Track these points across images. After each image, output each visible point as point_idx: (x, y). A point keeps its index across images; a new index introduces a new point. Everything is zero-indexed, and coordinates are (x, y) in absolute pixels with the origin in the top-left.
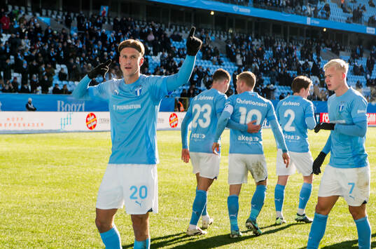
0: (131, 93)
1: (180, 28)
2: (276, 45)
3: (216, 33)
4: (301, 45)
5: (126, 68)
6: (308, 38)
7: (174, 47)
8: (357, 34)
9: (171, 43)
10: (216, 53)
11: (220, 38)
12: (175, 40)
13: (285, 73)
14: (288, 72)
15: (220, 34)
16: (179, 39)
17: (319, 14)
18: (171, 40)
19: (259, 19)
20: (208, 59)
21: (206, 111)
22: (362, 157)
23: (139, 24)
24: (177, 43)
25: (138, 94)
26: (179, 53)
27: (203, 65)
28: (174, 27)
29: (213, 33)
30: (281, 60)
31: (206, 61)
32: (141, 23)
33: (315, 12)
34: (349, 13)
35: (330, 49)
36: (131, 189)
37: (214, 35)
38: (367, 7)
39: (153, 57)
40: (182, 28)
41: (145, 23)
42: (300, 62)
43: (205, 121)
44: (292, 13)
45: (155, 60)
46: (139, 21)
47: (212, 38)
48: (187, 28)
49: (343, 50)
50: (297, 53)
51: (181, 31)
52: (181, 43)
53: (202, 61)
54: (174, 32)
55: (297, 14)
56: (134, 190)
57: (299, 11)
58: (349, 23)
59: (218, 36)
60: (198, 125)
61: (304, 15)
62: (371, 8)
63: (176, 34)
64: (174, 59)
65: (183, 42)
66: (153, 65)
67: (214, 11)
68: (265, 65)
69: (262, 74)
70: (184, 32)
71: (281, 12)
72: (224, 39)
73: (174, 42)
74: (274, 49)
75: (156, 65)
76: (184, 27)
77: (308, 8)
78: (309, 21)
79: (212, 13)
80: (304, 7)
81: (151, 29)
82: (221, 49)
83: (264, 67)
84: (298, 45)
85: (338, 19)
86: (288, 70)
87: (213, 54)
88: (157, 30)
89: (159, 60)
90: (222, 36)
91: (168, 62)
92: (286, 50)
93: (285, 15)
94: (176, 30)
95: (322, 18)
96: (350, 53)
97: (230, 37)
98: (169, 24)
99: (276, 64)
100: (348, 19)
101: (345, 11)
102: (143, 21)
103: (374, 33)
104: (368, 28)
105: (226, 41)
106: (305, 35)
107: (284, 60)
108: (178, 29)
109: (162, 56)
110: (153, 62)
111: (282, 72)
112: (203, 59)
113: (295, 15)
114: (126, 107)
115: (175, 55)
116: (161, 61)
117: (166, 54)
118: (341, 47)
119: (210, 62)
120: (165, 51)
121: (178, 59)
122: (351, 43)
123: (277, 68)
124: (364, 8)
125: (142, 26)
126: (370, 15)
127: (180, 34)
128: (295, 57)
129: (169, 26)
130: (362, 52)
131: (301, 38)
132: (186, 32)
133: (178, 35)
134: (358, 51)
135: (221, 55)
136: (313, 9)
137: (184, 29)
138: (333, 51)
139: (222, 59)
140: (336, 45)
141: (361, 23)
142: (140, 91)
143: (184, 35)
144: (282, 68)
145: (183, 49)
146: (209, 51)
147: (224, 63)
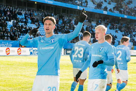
0: (49, 42)
1: (21, 9)
2: (64, 18)
3: (37, 12)
4: (74, 18)
5: (46, 30)
6: (78, 15)
7: (19, 18)
8: (99, 14)
9: (17, 16)
10: (37, 21)
11: (39, 14)
12: (19, 15)
13: (68, 30)
14: (69, 30)
15: (39, 12)
16: (21, 14)
17: (83, 4)
18: (17, 14)
19: (56, 6)
20: (34, 23)
21: (81, 50)
22: (105, 74)
23: (2, 7)
24: (20, 16)
25: (53, 42)
26: (21, 21)
27: (32, 26)
28: (18, 8)
29: (36, 12)
30: (66, 25)
31: (33, 25)
32: (3, 6)
33: (81, 4)
34: (96, 4)
35: (87, 20)
36: (48, 88)
37: (36, 13)
38: (104, 2)
39: (9, 22)
40: (22, 9)
41: (5, 7)
42: (74, 26)
43: (81, 55)
44: (71, 4)
45: (10, 24)
46: (2, 5)
47: (35, 14)
48: (24, 9)
49: (93, 21)
50: (73, 22)
51: (21, 10)
52: (22, 16)
53: (31, 24)
54: (18, 11)
55: (73, 4)
56: (50, 89)
57: (74, 3)
58: (96, 9)
59: (38, 13)
60: (78, 56)
61: (76, 5)
62: (105, 2)
63: (19, 12)
64: (19, 23)
65: (23, 15)
66: (9, 26)
67: (37, 2)
68: (59, 27)
69: (58, 31)
70: (23, 11)
71: (66, 3)
72: (40, 14)
73: (18, 16)
74: (63, 20)
75: (11, 26)
76: (23, 9)
77: (78, 2)
78: (78, 8)
79: (36, 3)
80: (76, 1)
81: (8, 9)
82: (39, 19)
83: (59, 28)
84: (73, 18)
85: (91, 7)
86: (69, 29)
87: (36, 22)
88: (11, 10)
89: (12, 24)
90: (40, 13)
91: (16, 24)
92: (68, 20)
93: (68, 5)
94: (19, 10)
95: (84, 6)
96: (96, 22)
97: (43, 14)
98: (16, 7)
99: (64, 27)
100: (95, 7)
101: (94, 4)
102: (4, 6)
103: (106, 14)
104: (104, 11)
105: (42, 16)
106: (76, 14)
107: (67, 25)
108: (20, 10)
109: (13, 22)
110: (9, 24)
111: (67, 31)
112: (31, 23)
113: (72, 5)
114: (46, 48)
115: (19, 22)
116: (13, 24)
117: (15, 21)
118: (92, 20)
119: (35, 25)
120: (15, 20)
121: (21, 23)
122: (96, 18)
123: (65, 28)
124: (102, 2)
125: (4, 8)
126: (105, 6)
127: (21, 12)
128: (72, 24)
129: (16, 8)
130: (101, 22)
131: (75, 15)
132: (24, 11)
133: (20, 13)
134: (100, 22)
135: (39, 22)
136: (80, 2)
137: (23, 10)
138: (88, 21)
139: (40, 23)
140: (90, 18)
141: (101, 9)
142: (54, 40)
143: (23, 13)
144: (67, 28)
145: (23, 19)
146: (34, 20)
147: (41, 26)
